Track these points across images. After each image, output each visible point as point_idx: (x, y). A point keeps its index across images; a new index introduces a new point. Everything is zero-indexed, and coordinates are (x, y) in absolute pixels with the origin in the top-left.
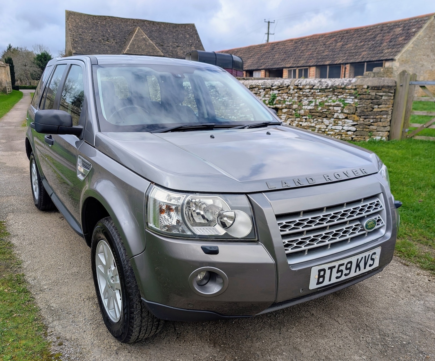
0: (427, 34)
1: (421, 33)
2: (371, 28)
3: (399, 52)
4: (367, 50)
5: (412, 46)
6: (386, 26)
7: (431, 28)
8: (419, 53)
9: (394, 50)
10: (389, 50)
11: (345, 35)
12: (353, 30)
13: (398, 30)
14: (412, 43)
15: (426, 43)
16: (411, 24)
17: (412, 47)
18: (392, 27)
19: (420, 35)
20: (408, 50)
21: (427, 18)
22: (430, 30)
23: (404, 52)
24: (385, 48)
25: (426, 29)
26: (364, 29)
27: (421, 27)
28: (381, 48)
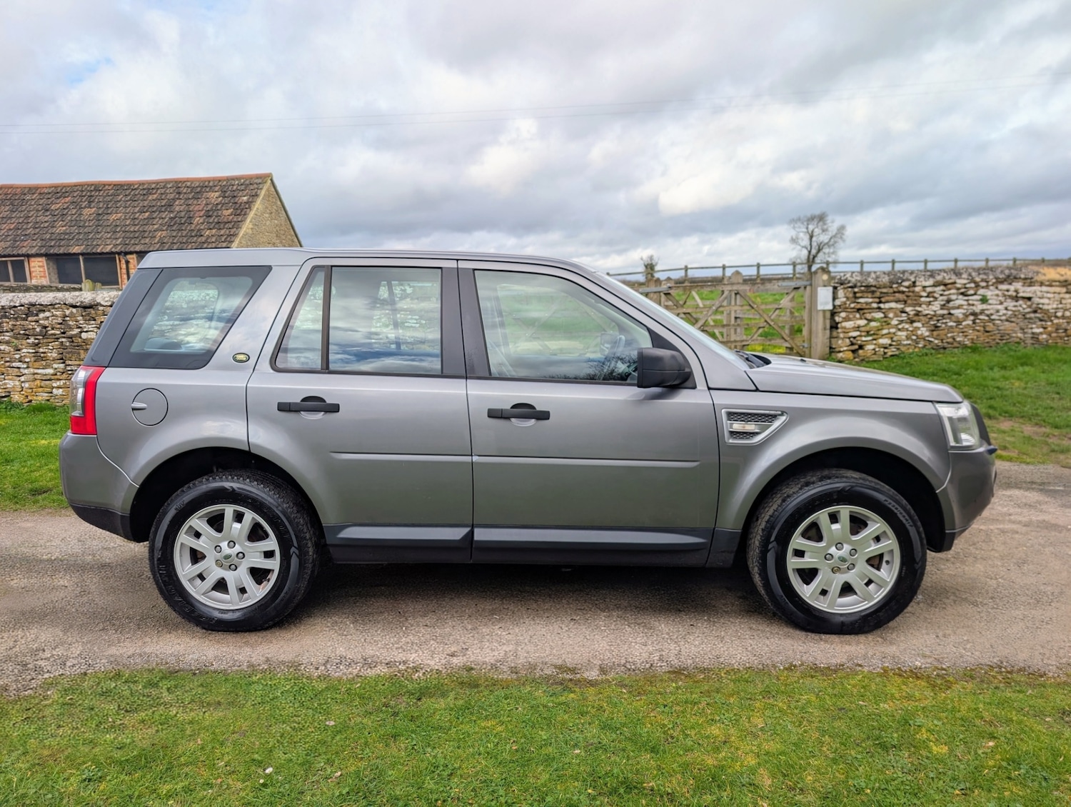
0: (267, 208)
1: (258, 205)
2: (153, 186)
3: (235, 235)
4: (164, 228)
5: (251, 226)
6: (184, 185)
7: (270, 199)
8: (262, 240)
9: (222, 232)
10: (214, 231)
11: (93, 193)
12: (110, 185)
13: (214, 196)
14: (250, 222)
15: (268, 223)
16: (235, 187)
17: (252, 229)
18: (199, 189)
19: (257, 209)
20: (246, 234)
21: (260, 181)
22: (269, 201)
23: (242, 237)
24: (202, 228)
25: (263, 199)
26: (136, 186)
27: (257, 195)
28: (193, 226)
